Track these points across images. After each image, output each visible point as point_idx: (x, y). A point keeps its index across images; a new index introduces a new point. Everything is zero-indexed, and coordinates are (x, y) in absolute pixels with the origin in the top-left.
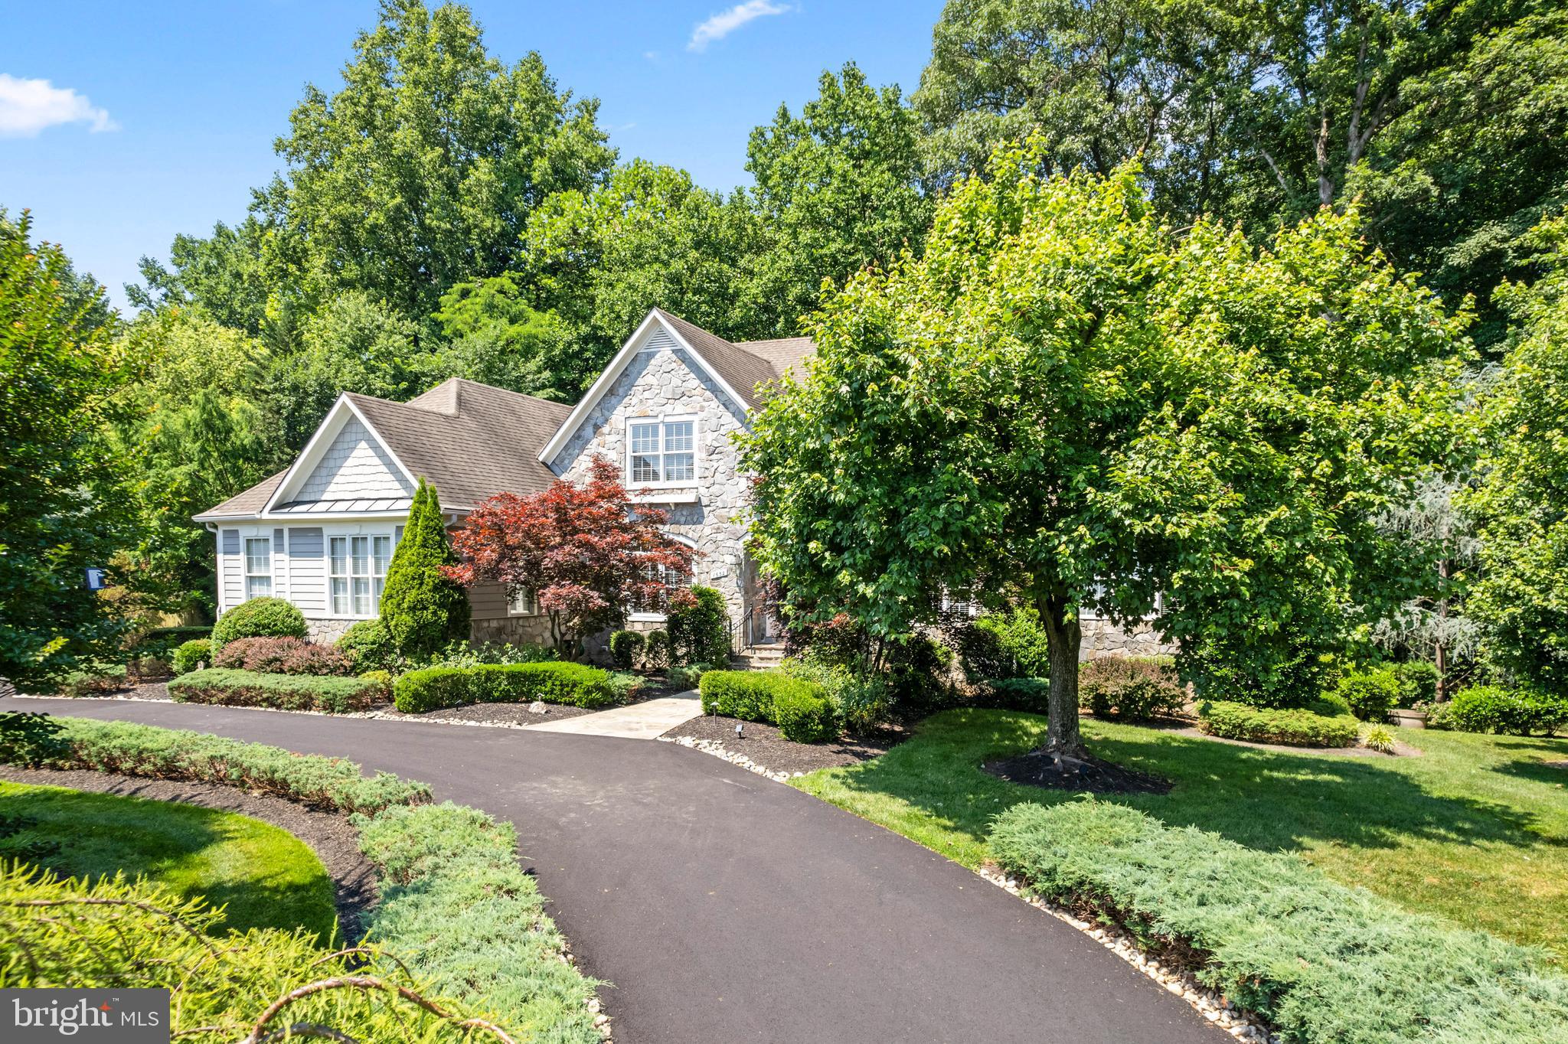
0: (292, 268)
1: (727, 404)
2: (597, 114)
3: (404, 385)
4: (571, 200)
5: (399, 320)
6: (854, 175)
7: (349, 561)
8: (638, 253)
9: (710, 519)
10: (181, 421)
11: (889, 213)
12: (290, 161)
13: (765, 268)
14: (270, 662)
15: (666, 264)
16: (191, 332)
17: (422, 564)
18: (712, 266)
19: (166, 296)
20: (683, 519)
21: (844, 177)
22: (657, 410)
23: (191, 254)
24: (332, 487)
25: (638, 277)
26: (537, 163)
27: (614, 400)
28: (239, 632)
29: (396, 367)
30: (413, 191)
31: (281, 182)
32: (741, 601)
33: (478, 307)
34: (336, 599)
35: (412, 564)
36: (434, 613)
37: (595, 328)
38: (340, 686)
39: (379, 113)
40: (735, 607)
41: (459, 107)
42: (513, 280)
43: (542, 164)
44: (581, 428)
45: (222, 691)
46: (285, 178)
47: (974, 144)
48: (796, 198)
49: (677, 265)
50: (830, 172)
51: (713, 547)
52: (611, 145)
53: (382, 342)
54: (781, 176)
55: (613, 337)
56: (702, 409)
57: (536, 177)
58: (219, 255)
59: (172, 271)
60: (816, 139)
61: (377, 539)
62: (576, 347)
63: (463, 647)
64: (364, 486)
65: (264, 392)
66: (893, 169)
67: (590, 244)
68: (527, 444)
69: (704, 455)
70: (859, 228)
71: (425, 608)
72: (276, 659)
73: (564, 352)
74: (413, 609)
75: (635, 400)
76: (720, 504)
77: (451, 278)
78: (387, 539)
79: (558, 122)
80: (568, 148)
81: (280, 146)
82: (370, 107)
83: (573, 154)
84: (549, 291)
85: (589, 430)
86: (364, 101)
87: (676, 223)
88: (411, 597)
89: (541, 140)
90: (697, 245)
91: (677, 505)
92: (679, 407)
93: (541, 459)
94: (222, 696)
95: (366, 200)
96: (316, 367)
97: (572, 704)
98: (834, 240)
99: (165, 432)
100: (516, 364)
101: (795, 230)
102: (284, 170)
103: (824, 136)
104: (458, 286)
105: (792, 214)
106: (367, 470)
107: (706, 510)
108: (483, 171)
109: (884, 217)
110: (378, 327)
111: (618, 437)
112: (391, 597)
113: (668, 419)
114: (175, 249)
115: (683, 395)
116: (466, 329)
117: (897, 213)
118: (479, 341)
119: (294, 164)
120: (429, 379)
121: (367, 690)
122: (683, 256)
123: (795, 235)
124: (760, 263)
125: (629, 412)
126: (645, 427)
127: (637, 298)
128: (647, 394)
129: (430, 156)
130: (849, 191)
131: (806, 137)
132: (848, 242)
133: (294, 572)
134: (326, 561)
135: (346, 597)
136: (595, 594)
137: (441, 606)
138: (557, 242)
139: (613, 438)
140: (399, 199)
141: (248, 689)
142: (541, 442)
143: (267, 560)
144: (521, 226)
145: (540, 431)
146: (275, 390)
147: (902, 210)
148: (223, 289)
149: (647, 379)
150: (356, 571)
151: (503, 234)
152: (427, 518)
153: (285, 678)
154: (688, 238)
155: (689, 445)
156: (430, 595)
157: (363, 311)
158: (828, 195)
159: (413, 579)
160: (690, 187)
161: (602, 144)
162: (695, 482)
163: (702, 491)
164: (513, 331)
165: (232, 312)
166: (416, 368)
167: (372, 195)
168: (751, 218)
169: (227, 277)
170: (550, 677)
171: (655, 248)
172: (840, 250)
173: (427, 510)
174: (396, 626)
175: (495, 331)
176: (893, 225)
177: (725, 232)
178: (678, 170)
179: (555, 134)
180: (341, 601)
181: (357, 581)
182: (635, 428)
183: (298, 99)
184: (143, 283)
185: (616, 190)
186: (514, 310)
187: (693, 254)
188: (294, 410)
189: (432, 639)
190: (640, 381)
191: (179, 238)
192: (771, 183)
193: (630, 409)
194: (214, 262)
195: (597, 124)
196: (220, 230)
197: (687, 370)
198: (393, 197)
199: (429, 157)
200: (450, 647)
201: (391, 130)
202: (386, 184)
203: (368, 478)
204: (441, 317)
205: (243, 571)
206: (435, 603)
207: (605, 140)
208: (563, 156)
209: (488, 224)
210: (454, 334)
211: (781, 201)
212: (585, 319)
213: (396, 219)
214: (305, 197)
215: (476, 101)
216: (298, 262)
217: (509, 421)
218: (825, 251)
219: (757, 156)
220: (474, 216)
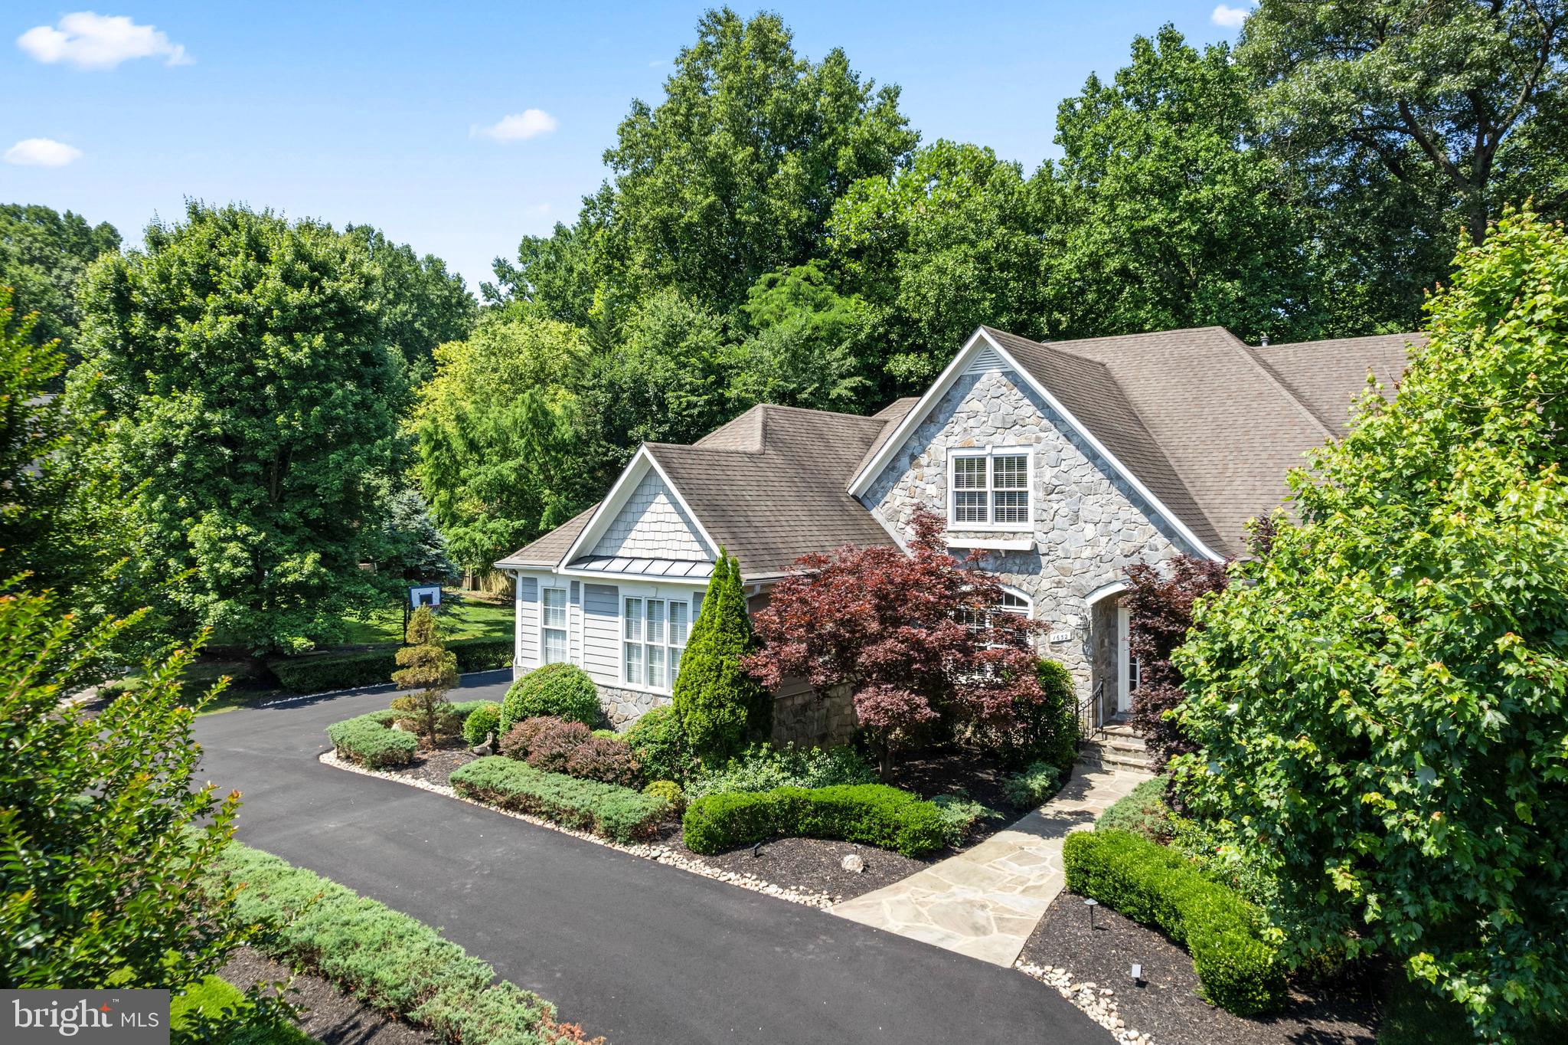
0: (617, 264)
1: (1070, 435)
2: (898, 100)
3: (712, 378)
4: (877, 187)
5: (708, 314)
6: (1175, 141)
7: (644, 622)
8: (946, 233)
9: (1048, 570)
10: (510, 419)
11: (1219, 178)
12: (616, 169)
13: (1079, 242)
14: (554, 758)
15: (973, 244)
16: (526, 329)
17: (720, 653)
18: (1020, 239)
19: (512, 290)
20: (1016, 568)
21: (1166, 143)
22: (984, 440)
23: (535, 253)
24: (628, 543)
25: (945, 259)
26: (841, 152)
27: (933, 429)
28: (526, 709)
29: (704, 361)
30: (725, 187)
31: (608, 189)
32: (1089, 672)
33: (783, 296)
34: (629, 666)
35: (709, 651)
36: (733, 712)
37: (899, 309)
38: (624, 807)
39: (696, 120)
40: (1081, 679)
41: (769, 108)
42: (818, 266)
43: (846, 153)
44: (896, 458)
45: (501, 794)
46: (612, 184)
47: (1318, 95)
48: (1110, 169)
49: (987, 244)
50: (1148, 138)
51: (1053, 604)
52: (913, 126)
53: (692, 339)
54: (1093, 146)
55: (920, 320)
56: (1038, 440)
57: (841, 165)
58: (557, 253)
59: (519, 268)
60: (1130, 105)
61: (673, 605)
62: (881, 330)
63: (764, 752)
64: (663, 544)
65: (583, 387)
66: (1221, 131)
67: (895, 226)
68: (836, 475)
69: (1041, 495)
70: (1184, 197)
71: (722, 706)
72: (560, 755)
73: (870, 336)
74: (708, 707)
75: (957, 429)
76: (1060, 553)
77: (758, 270)
78: (684, 605)
79: (861, 112)
80: (871, 135)
81: (608, 157)
82: (687, 116)
83: (877, 140)
84: (854, 275)
85: (905, 460)
86: (683, 111)
87: (981, 200)
88: (706, 693)
89: (846, 130)
90: (1002, 221)
91: (1008, 552)
92: (1011, 439)
93: (851, 492)
94: (501, 799)
95: (683, 201)
96: (632, 364)
97: (894, 849)
98: (1155, 210)
99: (497, 428)
100: (822, 353)
101: (1111, 202)
102: (610, 176)
103: (1138, 101)
104: (765, 277)
105: (1107, 185)
106: (665, 527)
107: (1044, 560)
108: (790, 166)
109: (1214, 183)
110: (689, 324)
111: (939, 470)
112: (685, 688)
113: (998, 452)
114: (522, 249)
115: (1015, 423)
116: (773, 318)
117: (1228, 178)
118: (785, 330)
119: (620, 171)
120: (735, 371)
121: (652, 817)
122: (990, 233)
123: (1112, 208)
124: (1076, 236)
125: (950, 443)
126: (970, 461)
127: (946, 280)
128: (971, 422)
129: (742, 155)
130: (1173, 158)
131: (1118, 105)
132: (1173, 210)
133: (589, 632)
134: (621, 620)
135: (640, 663)
136: (922, 700)
137: (740, 702)
138: (861, 228)
139: (933, 470)
140: (712, 198)
141: (527, 797)
142: (850, 468)
143: (563, 612)
144: (826, 212)
145: (848, 455)
146: (594, 388)
147: (1235, 173)
148: (558, 282)
149: (971, 402)
150: (650, 638)
151: (809, 224)
152: (727, 597)
153: (568, 782)
154: (994, 214)
155: (1022, 482)
156: (728, 689)
157: (675, 309)
158: (1148, 162)
159: (710, 670)
160: (995, 162)
161: (903, 128)
162: (1029, 525)
163: (1039, 536)
164: (818, 318)
165: (565, 302)
166: (722, 360)
167: (687, 196)
168: (1061, 189)
169: (562, 272)
170: (867, 813)
171: (962, 228)
172: (1164, 220)
173: (728, 584)
174: (689, 724)
175: (800, 320)
176: (1226, 190)
177: (1033, 206)
178: (981, 148)
179: (858, 123)
180: (634, 668)
181: (651, 648)
182: (959, 462)
183: (627, 112)
184: (495, 280)
185: (919, 171)
186: (821, 296)
187: (1002, 230)
188: (610, 406)
189: (729, 742)
190: (962, 407)
191: (526, 239)
192: (1083, 154)
193: (952, 438)
194: (553, 258)
195: (898, 109)
196: (559, 230)
197: (1020, 395)
198: (707, 196)
199: (740, 156)
200: (749, 752)
201: (706, 134)
202: (701, 184)
203: (665, 536)
204: (748, 309)
205: (539, 622)
206: (733, 700)
207: (906, 123)
208: (867, 143)
209: (795, 214)
210: (761, 324)
211: (1095, 173)
212: (889, 301)
213: (709, 216)
214: (628, 201)
215: (785, 101)
216: (621, 259)
217: (817, 447)
218: (1147, 223)
219: (1067, 128)
220: (782, 208)
